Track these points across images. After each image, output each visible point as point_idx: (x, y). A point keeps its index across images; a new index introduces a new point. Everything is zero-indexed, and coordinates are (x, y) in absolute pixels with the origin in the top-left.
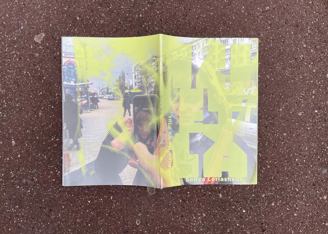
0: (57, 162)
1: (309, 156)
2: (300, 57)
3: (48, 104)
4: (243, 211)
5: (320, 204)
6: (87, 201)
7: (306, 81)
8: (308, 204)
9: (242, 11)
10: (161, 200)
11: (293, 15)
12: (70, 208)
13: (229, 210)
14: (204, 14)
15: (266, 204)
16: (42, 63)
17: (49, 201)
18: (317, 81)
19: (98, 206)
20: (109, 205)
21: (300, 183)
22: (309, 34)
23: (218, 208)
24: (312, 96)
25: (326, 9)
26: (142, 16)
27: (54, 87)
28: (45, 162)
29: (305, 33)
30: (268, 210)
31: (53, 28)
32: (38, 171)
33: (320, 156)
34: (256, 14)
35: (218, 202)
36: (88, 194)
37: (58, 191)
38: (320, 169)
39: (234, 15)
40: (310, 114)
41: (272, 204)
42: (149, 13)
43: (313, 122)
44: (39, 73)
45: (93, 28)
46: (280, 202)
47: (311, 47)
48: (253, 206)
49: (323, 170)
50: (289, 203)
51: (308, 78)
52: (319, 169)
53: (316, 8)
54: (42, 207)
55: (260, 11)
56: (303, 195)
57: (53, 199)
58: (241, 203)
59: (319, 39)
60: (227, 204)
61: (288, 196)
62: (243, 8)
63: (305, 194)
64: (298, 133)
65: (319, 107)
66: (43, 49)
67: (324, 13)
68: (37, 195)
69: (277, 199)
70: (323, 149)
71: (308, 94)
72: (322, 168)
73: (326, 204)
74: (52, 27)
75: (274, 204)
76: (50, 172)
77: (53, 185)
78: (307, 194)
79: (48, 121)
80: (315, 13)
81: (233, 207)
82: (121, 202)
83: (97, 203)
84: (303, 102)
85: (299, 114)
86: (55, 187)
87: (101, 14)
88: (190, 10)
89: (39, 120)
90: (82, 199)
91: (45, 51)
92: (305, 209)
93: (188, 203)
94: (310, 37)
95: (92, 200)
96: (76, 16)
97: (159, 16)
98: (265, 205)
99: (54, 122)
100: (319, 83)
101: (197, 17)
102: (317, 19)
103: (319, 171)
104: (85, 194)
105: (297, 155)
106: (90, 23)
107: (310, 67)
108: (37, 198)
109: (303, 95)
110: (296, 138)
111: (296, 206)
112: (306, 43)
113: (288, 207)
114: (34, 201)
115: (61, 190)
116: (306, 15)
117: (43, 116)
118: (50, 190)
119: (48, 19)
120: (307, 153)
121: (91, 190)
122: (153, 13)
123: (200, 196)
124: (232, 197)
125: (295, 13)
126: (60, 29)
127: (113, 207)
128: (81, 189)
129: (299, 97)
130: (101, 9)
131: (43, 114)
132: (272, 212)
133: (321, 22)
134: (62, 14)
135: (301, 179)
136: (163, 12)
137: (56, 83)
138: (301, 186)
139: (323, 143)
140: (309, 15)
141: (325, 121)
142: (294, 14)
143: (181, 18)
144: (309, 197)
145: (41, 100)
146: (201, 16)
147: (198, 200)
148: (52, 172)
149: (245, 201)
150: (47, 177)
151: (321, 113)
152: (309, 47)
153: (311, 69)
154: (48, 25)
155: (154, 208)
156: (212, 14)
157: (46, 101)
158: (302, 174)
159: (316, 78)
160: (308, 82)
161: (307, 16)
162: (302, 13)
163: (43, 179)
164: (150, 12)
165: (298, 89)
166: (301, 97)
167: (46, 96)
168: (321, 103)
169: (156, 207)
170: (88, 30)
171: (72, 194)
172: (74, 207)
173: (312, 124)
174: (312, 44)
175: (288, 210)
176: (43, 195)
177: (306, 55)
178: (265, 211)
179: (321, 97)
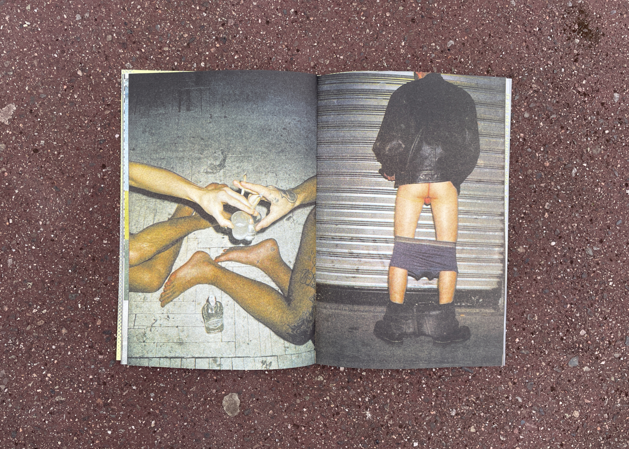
0: (45, 356)
1: (542, 332)
2: (518, 137)
3: (25, 243)
4: (413, 444)
5: (567, 427)
6: (104, 430)
7: (531, 184)
8: (542, 428)
9: (402, 50)
10: (251, 427)
11: (501, 56)
12: (72, 444)
13: (387, 442)
14: (327, 58)
15: (460, 429)
16: (11, 163)
17: (32, 432)
18: (553, 184)
19: (127, 440)
20: (148, 439)
21: (525, 387)
22: (535, 91)
23: (363, 438)
24: (545, 214)
25: (567, 40)
26: (205, 65)
27: (36, 208)
28: (22, 357)
29: (526, 89)
30: (462, 442)
31: (32, 94)
32: (8, 373)
33: (564, 333)
34: (429, 55)
35: (364, 427)
36: (107, 417)
37: (48, 412)
38: (565, 357)
39: (384, 58)
40: (540, 250)
41: (470, 430)
42: (218, 60)
43: (547, 264)
44: (6, 182)
45: (110, 92)
46: (487, 425)
47: (539, 116)
48: (433, 434)
49: (571, 360)
50: (504, 426)
51: (536, 178)
52: (562, 359)
53: (549, 39)
54: (20, 444)
55: (436, 49)
56: (532, 409)
57: (39, 427)
58: (410, 427)
59: (555, 102)
60: (382, 430)
61: (503, 412)
62: (403, 44)
63: (536, 408)
64: (518, 287)
65: (559, 234)
66: (13, 134)
67: (564, 50)
68: (8, 420)
69: (481, 418)
70: (570, 318)
71: (535, 209)
72: (568, 355)
73: (578, 427)
74: (29, 92)
75: (475, 428)
76: (31, 375)
77: (38, 400)
78: (540, 408)
79: (25, 275)
80: (545, 50)
81: (394, 436)
82: (172, 432)
83: (124, 434)
84: (526, 226)
85: (519, 250)
86: (42, 404)
87: (124, 63)
88: (298, 51)
89: (8, 273)
90: (95, 427)
91: (16, 138)
92: (537, 437)
93: (304, 431)
94: (537, 98)
95: (114, 428)
96: (75, 69)
97: (238, 64)
98: (457, 432)
99: (36, 277)
100: (557, 188)
101: (312, 64)
102: (549, 62)
103: (562, 361)
104: (101, 418)
105: (518, 330)
106: (104, 82)
107: (539, 157)
108: (9, 426)
109: (527, 212)
110: (515, 296)
111: (519, 433)
112: (529, 110)
113: (502, 435)
114: (3, 431)
115: (53, 409)
116: (528, 54)
117: (15, 266)
118: (33, 410)
119: (21, 77)
120: (537, 326)
121: (112, 410)
122: (227, 58)
123: (328, 417)
124: (392, 417)
125: (507, 51)
126: (45, 96)
127: (156, 442)
128: (92, 408)
129: (518, 216)
130: (124, 53)
131: (14, 262)
132: (471, 445)
133: (558, 68)
134: (49, 66)
135: (526, 378)
136: (247, 57)
137: (39, 201)
138: (528, 392)
139: (569, 305)
140: (534, 54)
141: (572, 262)
142: (503, 53)
143: (282, 66)
144: (543, 414)
145: (10, 234)
146: (321, 63)
147: (325, 425)
148: (35, 375)
149: (417, 423)
150: (26, 385)
151: (562, 247)
152: (535, 116)
153: (540, 161)
154: (22, 87)
155: (237, 443)
156: (342, 57)
157: (20, 236)
158: (528, 368)
159: (550, 177)
160: (534, 186)
161: (531, 56)
162: (520, 51)
163: (18, 389)
164: (220, 57)
165: (515, 200)
166: (523, 215)
167: (21, 226)
168: (563, 226)
169: (240, 439)
170: (100, 96)
171: (76, 418)
172: (79, 443)
173: (545, 269)
174: (541, 111)
175: (503, 441)
176: (20, 419)
177: (531, 132)
178: (458, 444)
179: (562, 215)
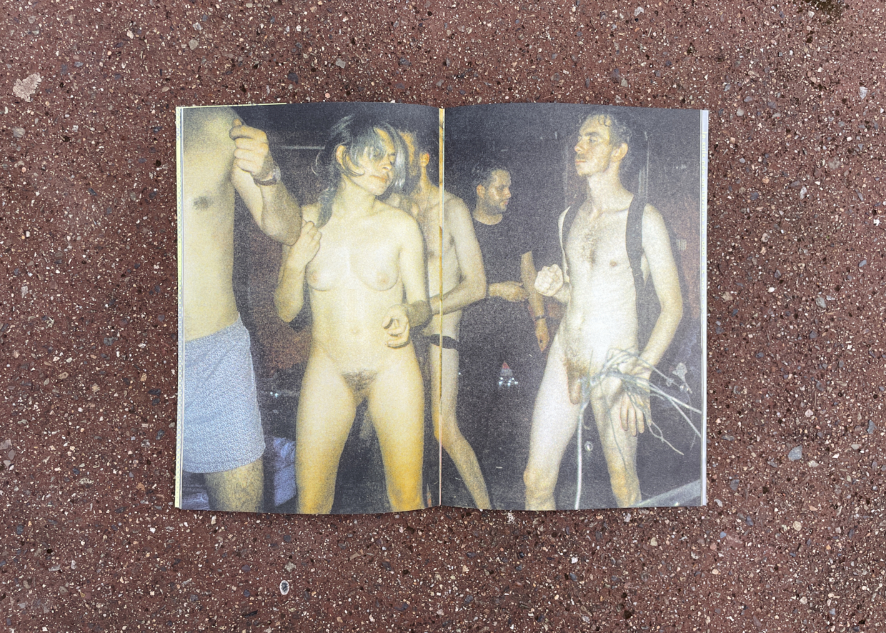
0: (68, 421)
1: (753, 410)
2: (728, 142)
3: (46, 264)
4: (571, 560)
5: (785, 543)
6: (146, 527)
7: (744, 207)
8: (750, 544)
9: (572, 18)
10: (348, 529)
11: (707, 30)
12: (101, 545)
13: (535, 555)
14: (469, 26)
15: (636, 541)
16: (31, 155)
17: (46, 527)
18: (773, 207)
19: (177, 542)
20: (206, 541)
21: (728, 486)
22: (752, 80)
23: (502, 549)
24: (761, 249)
25: (798, 12)
26: (302, 29)
27: (64, 218)
28: (36, 421)
29: (740, 77)
30: (639, 559)
31: (63, 61)
32: (15, 444)
33: (783, 413)
34: (608, 25)
35: (504, 533)
36: (150, 508)
37: (69, 500)
38: (784, 446)
39: (548, 28)
40: (754, 298)
41: (650, 543)
42: (320, 23)
43: (763, 318)
44: (24, 181)
45: (170, 61)
46: (673, 537)
47: (757, 116)
48: (598, 547)
49: (792, 451)
50: (697, 540)
51: (750, 199)
52: (779, 448)
53: (773, 10)
54: (27, 543)
55: (619, 18)
56: (735, 517)
57: (55, 520)
58: (567, 537)
59: (779, 95)
60: (528, 539)
61: (696, 520)
62: (574, 9)
63: (742, 516)
64: (722, 349)
65: (780, 277)
66: (36, 115)
67: (793, 25)
68: (12, 510)
69: (665, 527)
70: (792, 393)
71: (749, 242)
72: (788, 444)
73: (800, 544)
74: (60, 58)
75: (657, 540)
76: (48, 447)
77: (56, 483)
78: (748, 516)
79: (44, 309)
80: (768, 24)
81: (544, 548)
82: (240, 533)
83: (173, 534)
84: (735, 264)
85: (724, 297)
86: (62, 488)
87: (191, 23)
88: (430, 14)
89: (21, 306)
90: (133, 522)
91: (40, 121)
92: (743, 556)
93: (421, 537)
94: (755, 90)
95: (160, 525)
96: (125, 28)
97: (347, 29)
98: (632, 545)
99: (60, 312)
100: (779, 214)
101: (449, 33)
102: (773, 41)
103: (779, 452)
104: (143, 509)
105: (720, 407)
106: (162, 47)
107: (755, 170)
108: (13, 517)
109: (736, 245)
110: (717, 361)
111: (718, 549)
112: (744, 105)
113: (694, 551)
114: (5, 525)
115: (76, 496)
116: (745, 30)
117: (32, 297)
118: (47, 496)
119: (51, 38)
120: (746, 403)
121: (158, 499)
122: (332, 21)
123: (455, 518)
124: (543, 522)
125: (715, 24)
126: (82, 64)
127: (217, 545)
128: (130, 496)
129: (724, 250)
130: (191, 9)
131: (31, 291)
132: (651, 564)
133: (785, 49)
134: (89, 24)
135: (729, 474)
136: (360, 21)
137: (68, 208)
138: (732, 493)
139: (791, 375)
140: (753, 30)
141: (796, 316)
142: (711, 27)
143: (407, 35)
144: (752, 524)
145: (26, 252)
146: (461, 32)
147: (450, 529)
148: (52, 448)
149: (577, 531)
150: (40, 460)
151: (784, 295)
152: (752, 114)
153: (756, 175)
154: (51, 51)
155: (329, 550)
156: (489, 25)
157: (40, 255)
158: (732, 460)
159: (770, 199)
160: (748, 209)
161: (748, 33)
162: (733, 25)
163: (29, 467)
164: (322, 20)
165: (721, 229)
166: (731, 250)
167: (41, 242)
168: (785, 266)
169: (334, 545)
170: (156, 67)
171: (107, 508)
172: (110, 544)
173: (759, 324)
174: (760, 107)
175: (695, 560)
176: (30, 509)
177: (745, 136)
178: (633, 561)
179: (784, 251)
